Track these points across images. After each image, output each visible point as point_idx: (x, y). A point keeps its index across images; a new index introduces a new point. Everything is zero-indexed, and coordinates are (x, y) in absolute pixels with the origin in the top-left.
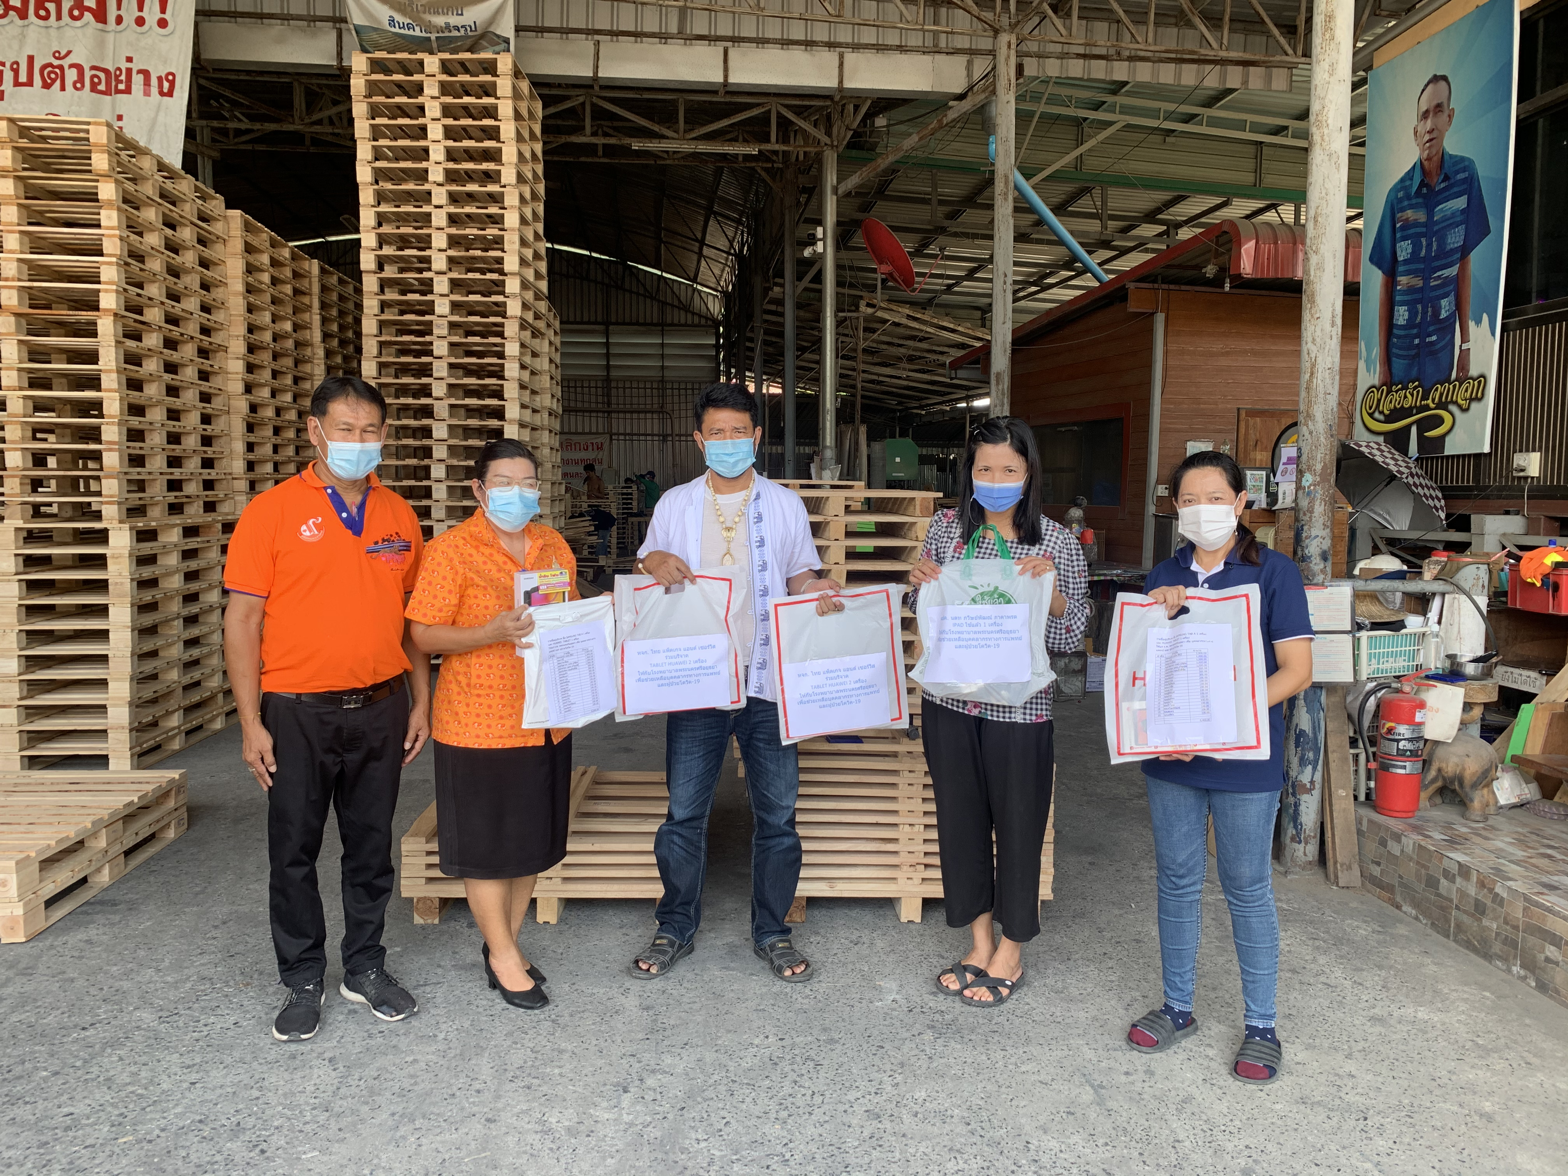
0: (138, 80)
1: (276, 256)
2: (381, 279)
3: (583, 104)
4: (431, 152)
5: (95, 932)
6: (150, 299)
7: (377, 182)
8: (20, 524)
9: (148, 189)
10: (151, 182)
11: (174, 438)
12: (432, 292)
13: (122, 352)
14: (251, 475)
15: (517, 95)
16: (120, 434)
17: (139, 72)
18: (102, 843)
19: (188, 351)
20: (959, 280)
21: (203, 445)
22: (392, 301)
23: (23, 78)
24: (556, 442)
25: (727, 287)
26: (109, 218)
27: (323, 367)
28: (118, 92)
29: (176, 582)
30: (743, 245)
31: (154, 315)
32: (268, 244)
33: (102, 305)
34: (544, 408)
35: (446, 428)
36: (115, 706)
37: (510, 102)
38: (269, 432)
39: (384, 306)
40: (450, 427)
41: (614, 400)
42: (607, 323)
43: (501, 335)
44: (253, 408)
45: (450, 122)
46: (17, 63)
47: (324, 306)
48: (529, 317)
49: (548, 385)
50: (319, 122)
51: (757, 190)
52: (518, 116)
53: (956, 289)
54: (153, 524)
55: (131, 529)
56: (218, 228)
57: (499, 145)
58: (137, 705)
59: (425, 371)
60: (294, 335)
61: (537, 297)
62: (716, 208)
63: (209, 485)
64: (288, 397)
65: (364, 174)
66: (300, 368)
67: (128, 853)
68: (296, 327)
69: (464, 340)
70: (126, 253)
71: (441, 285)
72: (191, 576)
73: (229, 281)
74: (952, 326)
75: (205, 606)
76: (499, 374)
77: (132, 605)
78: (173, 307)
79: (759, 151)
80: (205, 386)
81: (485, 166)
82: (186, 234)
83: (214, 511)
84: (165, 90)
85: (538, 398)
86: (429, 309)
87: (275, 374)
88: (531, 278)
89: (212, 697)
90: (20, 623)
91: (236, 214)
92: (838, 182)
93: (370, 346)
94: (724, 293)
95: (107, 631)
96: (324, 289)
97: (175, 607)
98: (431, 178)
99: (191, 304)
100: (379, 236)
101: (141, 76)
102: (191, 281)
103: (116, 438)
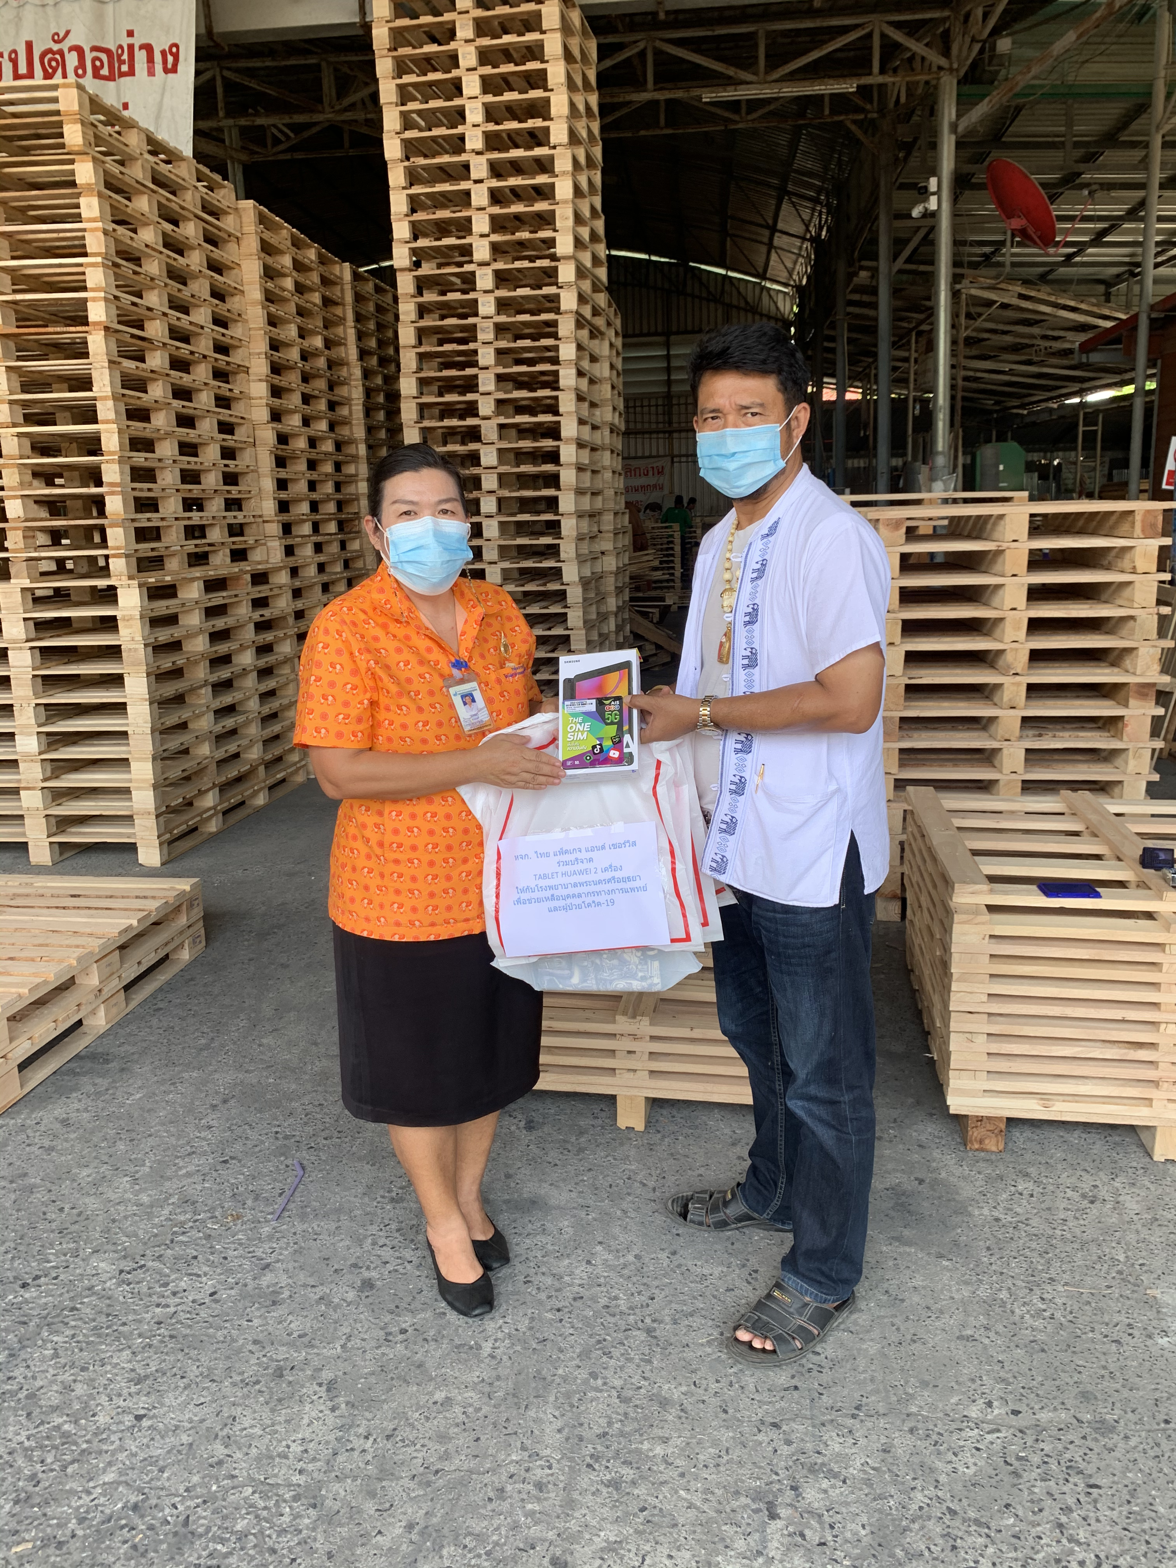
0: (141, 57)
1: (299, 258)
2: (417, 278)
3: (642, 54)
4: (467, 113)
5: (76, 1106)
6: (149, 309)
7: (408, 159)
8: (27, 583)
9: (138, 172)
10: (139, 162)
11: (190, 477)
12: (474, 290)
13: (118, 375)
14: (285, 517)
15: (566, 29)
16: (122, 473)
17: (141, 47)
18: (94, 980)
19: (201, 373)
20: (1081, 247)
21: (225, 484)
22: (429, 303)
23: (23, 69)
24: (618, 464)
25: (801, 281)
26: (89, 206)
27: (361, 389)
28: (122, 75)
29: (199, 645)
30: (821, 228)
31: (156, 329)
32: (289, 243)
33: (92, 318)
34: (604, 423)
35: (495, 453)
36: (138, 789)
37: (558, 36)
38: (302, 466)
39: (423, 310)
40: (500, 451)
41: (675, 419)
42: (667, 334)
43: (555, 336)
44: (283, 439)
45: (488, 70)
46: (15, 51)
47: (359, 318)
48: (587, 311)
49: (609, 396)
50: (352, 107)
51: (839, 159)
52: (568, 56)
53: (1078, 259)
54: (168, 578)
55: (140, 586)
56: (228, 223)
57: (546, 94)
58: (161, 786)
59: (471, 385)
60: (327, 352)
61: (596, 289)
62: (790, 187)
63: (236, 530)
64: (323, 426)
65: (392, 149)
66: (337, 391)
67: (127, 988)
68: (329, 344)
69: (513, 345)
70: (113, 251)
71: (485, 279)
72: (217, 637)
73: (246, 288)
74: (1072, 303)
75: (237, 669)
76: (553, 383)
77: (148, 675)
78: (178, 319)
79: (858, 87)
80: (225, 414)
81: (531, 123)
82: (190, 230)
83: (246, 559)
84: (169, 66)
85: (597, 412)
86: (472, 308)
87: (306, 399)
88: (588, 264)
89: (253, 770)
90: (36, 695)
91: (249, 204)
92: (959, 116)
93: (408, 360)
94: (799, 288)
95: (125, 704)
96: (359, 298)
97: (201, 673)
98: (469, 146)
99: (202, 316)
100: (413, 224)
101: (144, 52)
102: (200, 288)
103: (117, 478)
